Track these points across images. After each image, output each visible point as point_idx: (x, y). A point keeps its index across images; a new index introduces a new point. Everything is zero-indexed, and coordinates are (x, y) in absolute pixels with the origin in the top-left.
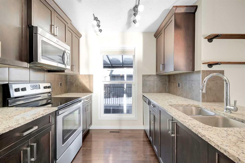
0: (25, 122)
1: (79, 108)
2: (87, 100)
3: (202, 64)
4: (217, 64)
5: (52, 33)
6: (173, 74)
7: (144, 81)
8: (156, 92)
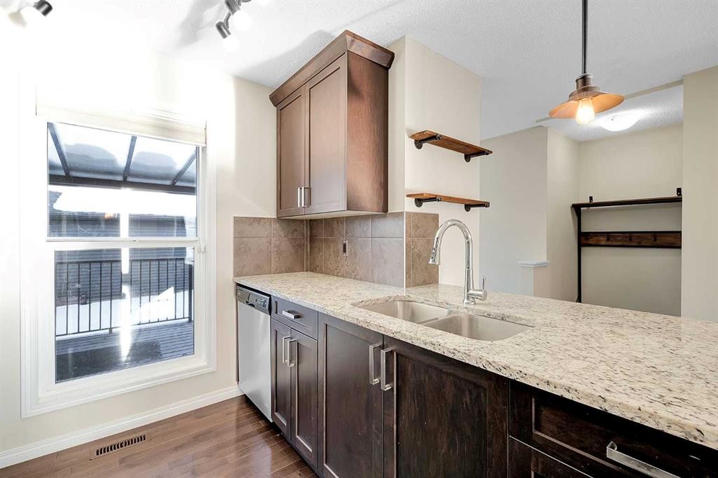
3: (406, 198)
4: (433, 199)
6: (325, 219)
7: (239, 237)
8: (276, 270)
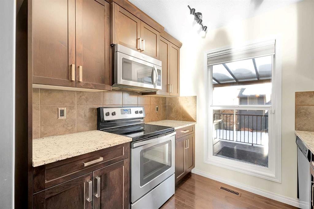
0: (86, 151)
1: (170, 142)
2: (185, 132)
5: (139, 48)
